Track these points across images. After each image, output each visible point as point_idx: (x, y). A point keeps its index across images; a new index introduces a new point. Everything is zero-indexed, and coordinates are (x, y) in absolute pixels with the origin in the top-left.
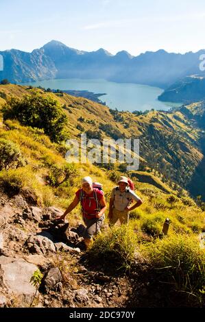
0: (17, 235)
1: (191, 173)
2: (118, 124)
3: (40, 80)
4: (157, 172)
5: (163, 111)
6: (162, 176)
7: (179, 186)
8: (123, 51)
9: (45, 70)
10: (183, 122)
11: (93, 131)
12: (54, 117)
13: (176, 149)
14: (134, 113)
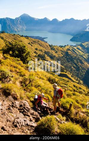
0: (10, 119)
1: (84, 73)
2: (53, 51)
3: (19, 31)
4: (69, 73)
5: (72, 46)
6: (71, 74)
7: (79, 79)
8: (55, 19)
9: (21, 27)
10: (81, 51)
11: (41, 54)
12: (25, 53)
13: (78, 62)
14: (59, 46)
